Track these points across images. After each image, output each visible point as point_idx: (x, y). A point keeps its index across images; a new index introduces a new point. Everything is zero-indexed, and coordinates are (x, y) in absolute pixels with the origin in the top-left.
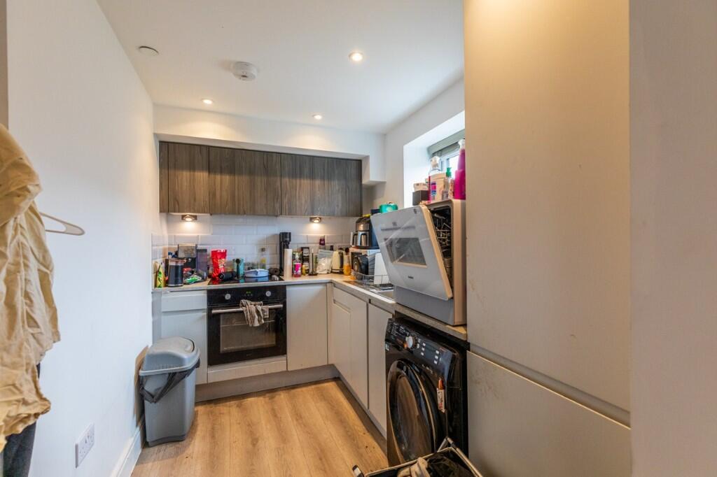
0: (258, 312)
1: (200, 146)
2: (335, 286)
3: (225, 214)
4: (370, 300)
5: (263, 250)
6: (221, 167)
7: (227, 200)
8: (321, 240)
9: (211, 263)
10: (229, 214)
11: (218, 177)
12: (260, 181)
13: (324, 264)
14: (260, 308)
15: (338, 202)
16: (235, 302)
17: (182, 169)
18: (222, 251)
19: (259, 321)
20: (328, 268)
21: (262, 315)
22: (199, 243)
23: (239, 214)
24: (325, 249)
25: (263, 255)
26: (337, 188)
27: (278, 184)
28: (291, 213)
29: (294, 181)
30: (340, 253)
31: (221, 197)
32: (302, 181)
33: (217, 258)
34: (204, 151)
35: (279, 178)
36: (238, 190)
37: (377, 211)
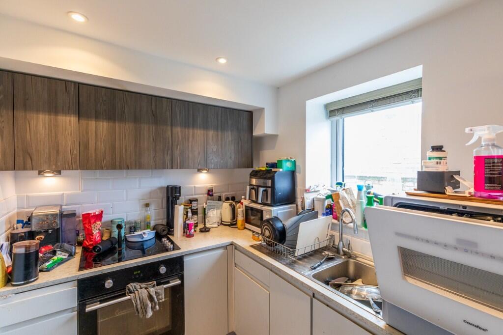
0: (151, 298)
1: (66, 82)
2: (236, 249)
3: (102, 168)
4: (314, 294)
5: (147, 205)
6: (96, 112)
7: (105, 152)
8: (209, 191)
9: (81, 226)
10: (107, 169)
11: (92, 124)
12: (147, 130)
13: (213, 215)
14: (152, 290)
15: (231, 153)
16: (120, 289)
17: (38, 111)
18: (97, 213)
19: (153, 308)
20: (218, 220)
21: (156, 300)
22: (65, 202)
23: (121, 168)
24: (213, 200)
25: (146, 211)
26: (230, 139)
27: (170, 133)
28: (182, 166)
29: (187, 130)
30: (231, 205)
31: (96, 149)
32: (195, 131)
33: (90, 222)
34: (72, 90)
35: (169, 128)
36: (120, 140)
37: (274, 165)
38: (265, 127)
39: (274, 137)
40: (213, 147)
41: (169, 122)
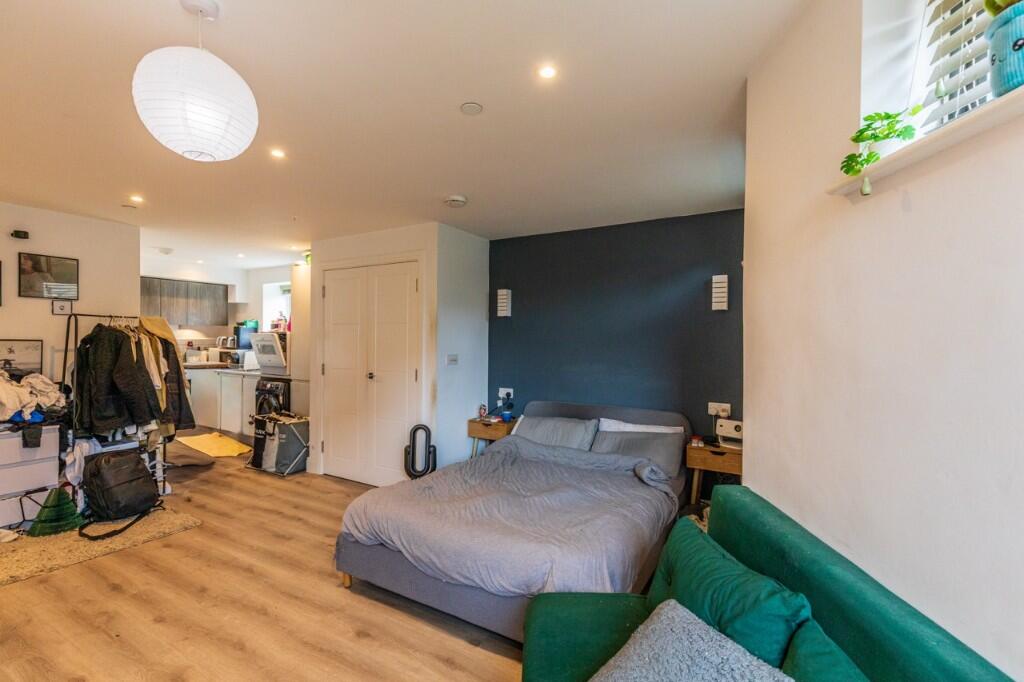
8: (189, 343)
15: (208, 315)
26: (208, 305)
29: (172, 299)
32: (179, 300)
37: (242, 324)
38: (236, 297)
39: (246, 305)
40: (192, 310)
41: (159, 294)
